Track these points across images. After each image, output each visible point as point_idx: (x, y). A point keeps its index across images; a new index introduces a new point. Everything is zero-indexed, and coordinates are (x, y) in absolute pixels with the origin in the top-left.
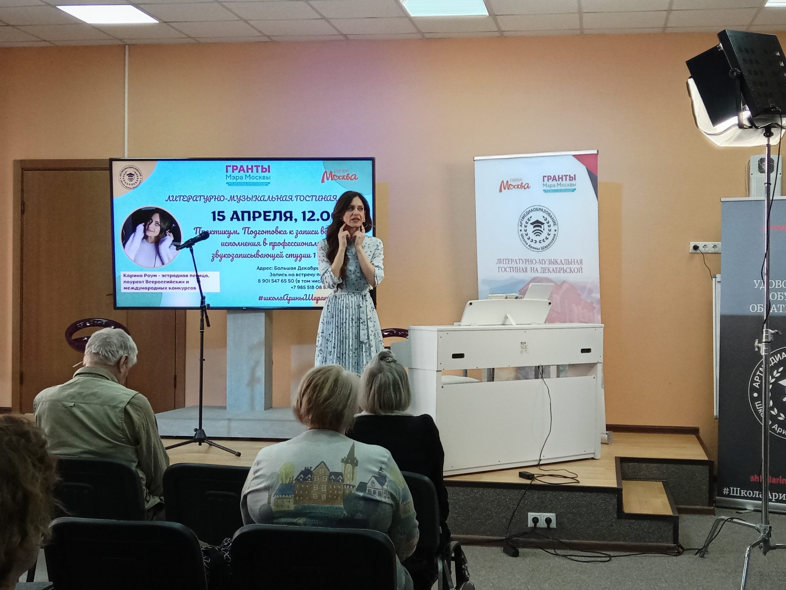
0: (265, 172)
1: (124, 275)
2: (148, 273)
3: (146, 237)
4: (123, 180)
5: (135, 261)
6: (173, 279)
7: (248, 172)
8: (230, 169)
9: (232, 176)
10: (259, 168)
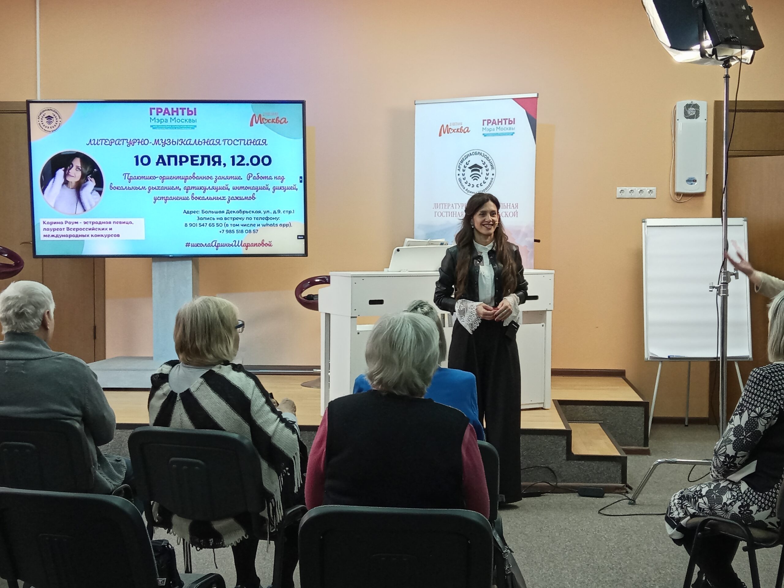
0: (192, 114)
1: (44, 223)
2: (69, 220)
3: (66, 183)
4: (41, 123)
5: (54, 208)
6: (95, 226)
7: (173, 115)
8: (154, 112)
9: (156, 119)
10: (184, 110)
